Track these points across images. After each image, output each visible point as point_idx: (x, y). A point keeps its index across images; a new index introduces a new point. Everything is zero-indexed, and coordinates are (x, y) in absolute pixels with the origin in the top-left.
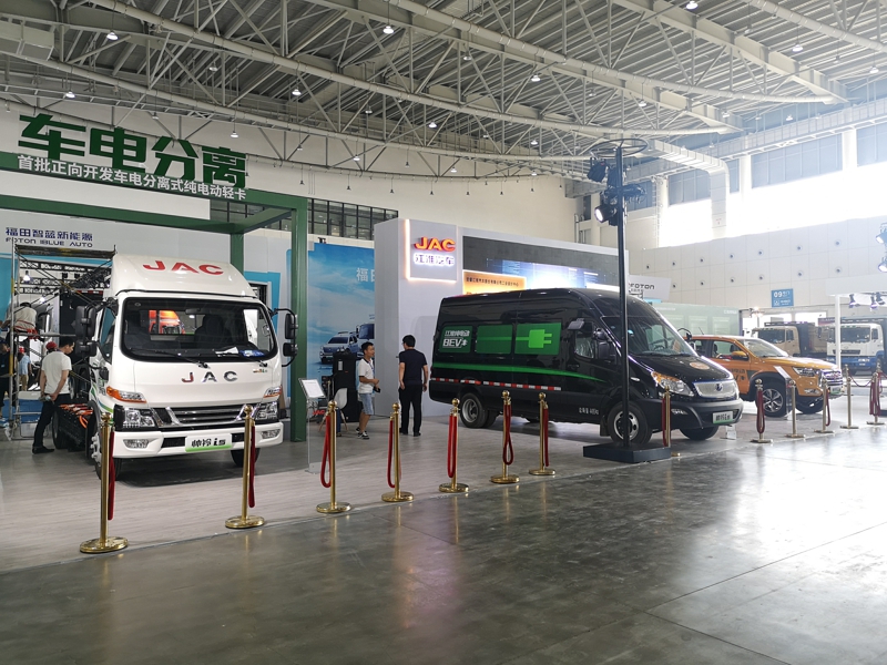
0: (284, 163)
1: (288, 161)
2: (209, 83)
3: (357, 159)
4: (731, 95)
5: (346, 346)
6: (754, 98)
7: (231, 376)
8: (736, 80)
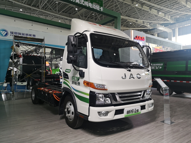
4: (179, 12)
6: (184, 13)
8: (180, 8)
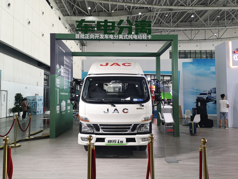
0: (191, 41)
1: (192, 40)
2: (168, 23)
3: (215, 34)
5: (206, 96)
7: (125, 111)
